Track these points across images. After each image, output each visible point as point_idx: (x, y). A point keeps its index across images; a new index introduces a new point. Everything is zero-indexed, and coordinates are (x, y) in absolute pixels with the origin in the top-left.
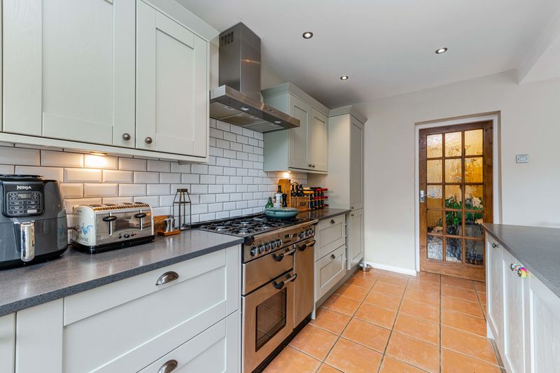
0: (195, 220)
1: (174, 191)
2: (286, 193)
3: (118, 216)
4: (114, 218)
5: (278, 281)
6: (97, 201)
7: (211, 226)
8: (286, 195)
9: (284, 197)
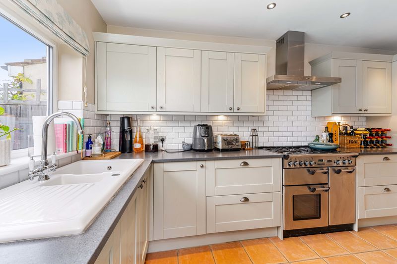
0: (260, 145)
1: (250, 130)
2: (334, 132)
3: (229, 139)
4: (227, 140)
5: (312, 187)
6: (222, 133)
7: (269, 148)
8: (332, 134)
9: (331, 135)
